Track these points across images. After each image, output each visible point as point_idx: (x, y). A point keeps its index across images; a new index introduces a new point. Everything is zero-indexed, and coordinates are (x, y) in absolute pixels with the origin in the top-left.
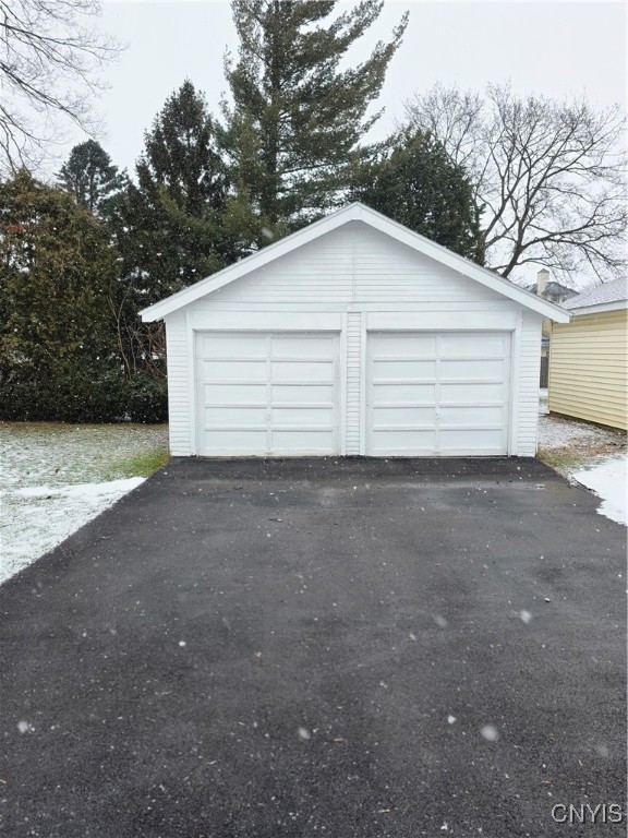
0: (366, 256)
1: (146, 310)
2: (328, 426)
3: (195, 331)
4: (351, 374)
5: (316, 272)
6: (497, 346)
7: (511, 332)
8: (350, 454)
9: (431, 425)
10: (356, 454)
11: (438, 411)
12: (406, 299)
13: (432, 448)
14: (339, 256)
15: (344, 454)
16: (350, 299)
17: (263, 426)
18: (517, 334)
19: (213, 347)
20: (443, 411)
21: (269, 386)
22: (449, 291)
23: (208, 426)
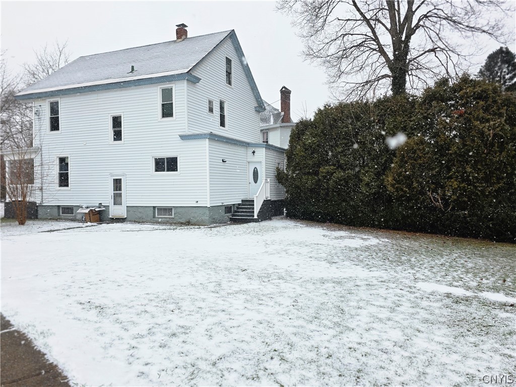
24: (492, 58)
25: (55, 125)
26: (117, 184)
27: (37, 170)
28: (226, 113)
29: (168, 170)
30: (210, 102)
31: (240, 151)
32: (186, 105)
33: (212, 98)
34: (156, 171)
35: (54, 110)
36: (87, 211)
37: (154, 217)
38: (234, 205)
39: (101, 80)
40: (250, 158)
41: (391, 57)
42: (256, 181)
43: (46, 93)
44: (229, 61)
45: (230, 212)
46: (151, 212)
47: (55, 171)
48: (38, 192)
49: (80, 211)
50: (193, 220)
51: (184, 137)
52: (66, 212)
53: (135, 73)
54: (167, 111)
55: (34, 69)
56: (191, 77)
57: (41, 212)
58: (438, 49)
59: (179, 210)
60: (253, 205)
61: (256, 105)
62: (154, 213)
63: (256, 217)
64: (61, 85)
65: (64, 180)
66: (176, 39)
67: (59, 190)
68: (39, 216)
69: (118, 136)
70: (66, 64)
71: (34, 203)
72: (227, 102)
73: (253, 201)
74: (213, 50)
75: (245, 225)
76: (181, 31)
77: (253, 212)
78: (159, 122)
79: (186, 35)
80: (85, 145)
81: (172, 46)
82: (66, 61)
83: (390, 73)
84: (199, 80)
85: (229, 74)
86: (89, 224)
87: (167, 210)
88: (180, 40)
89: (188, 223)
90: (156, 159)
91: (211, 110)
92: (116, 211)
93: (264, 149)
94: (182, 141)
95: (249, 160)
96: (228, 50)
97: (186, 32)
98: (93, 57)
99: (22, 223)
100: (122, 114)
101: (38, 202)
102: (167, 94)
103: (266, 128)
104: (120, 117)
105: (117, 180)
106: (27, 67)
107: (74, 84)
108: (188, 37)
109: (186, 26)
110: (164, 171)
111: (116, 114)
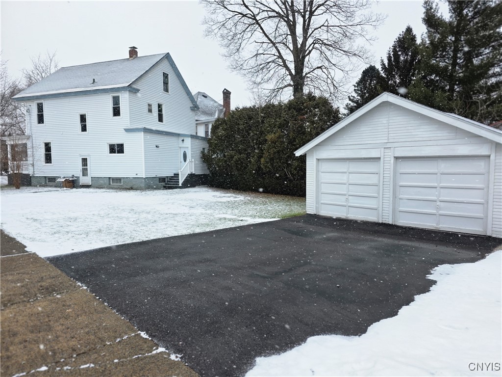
0: (394, 118)
1: (296, 151)
2: (375, 207)
3: (318, 160)
4: (385, 180)
5: (369, 129)
6: (480, 166)
7: (489, 156)
8: (384, 222)
9: (434, 211)
10: (387, 222)
11: (438, 203)
12: (417, 139)
13: (435, 225)
14: (381, 120)
15: (381, 222)
16: (386, 141)
17: (346, 204)
18: (492, 157)
19: (325, 167)
20: (442, 204)
21: (347, 185)
22: (443, 134)
23: (322, 202)
24: (365, 73)
25: (41, 119)
26: (85, 161)
27: (29, 152)
28: (164, 112)
29: (118, 153)
30: (150, 105)
31: (173, 140)
32: (128, 108)
33: (150, 103)
34: (110, 153)
35: (40, 108)
36: (63, 180)
37: (110, 184)
38: (167, 177)
39: (72, 88)
40: (181, 144)
41: (293, 72)
42: (185, 161)
43: (33, 97)
44: (166, 76)
45: (165, 182)
46: (107, 181)
47: (42, 151)
48: (31, 168)
49: (59, 180)
50: (135, 187)
51: (127, 130)
52: (50, 182)
53: (95, 83)
54: (116, 112)
55: (31, 73)
56: (132, 89)
57: (33, 181)
58: (323, 67)
59: (125, 180)
60: (178, 177)
61: (192, 106)
62: (110, 182)
63: (180, 185)
64: (45, 91)
65: (48, 159)
66: (129, 57)
67: (45, 166)
68: (32, 184)
69: (84, 129)
70: (56, 69)
71: (28, 175)
72: (164, 105)
73: (178, 174)
74: (150, 69)
75: (170, 190)
76: (133, 52)
77: (178, 182)
78: (111, 119)
79: (137, 55)
80: (62, 134)
81: (126, 63)
82: (56, 67)
83: (292, 83)
84: (138, 90)
85: (166, 84)
86: (65, 188)
87: (118, 180)
88: (131, 59)
89: (131, 189)
90: (110, 145)
91: (150, 111)
92: (84, 180)
93: (190, 138)
94: (126, 133)
95: (180, 146)
96: (165, 67)
97: (136, 53)
98: (71, 68)
99: (18, 188)
100: (86, 113)
101: (31, 173)
102: (116, 101)
103: (207, 121)
104: (85, 115)
105: (84, 159)
106: (25, 71)
107: (53, 90)
108: (138, 56)
109: (136, 48)
110: (115, 153)
111: (83, 113)
